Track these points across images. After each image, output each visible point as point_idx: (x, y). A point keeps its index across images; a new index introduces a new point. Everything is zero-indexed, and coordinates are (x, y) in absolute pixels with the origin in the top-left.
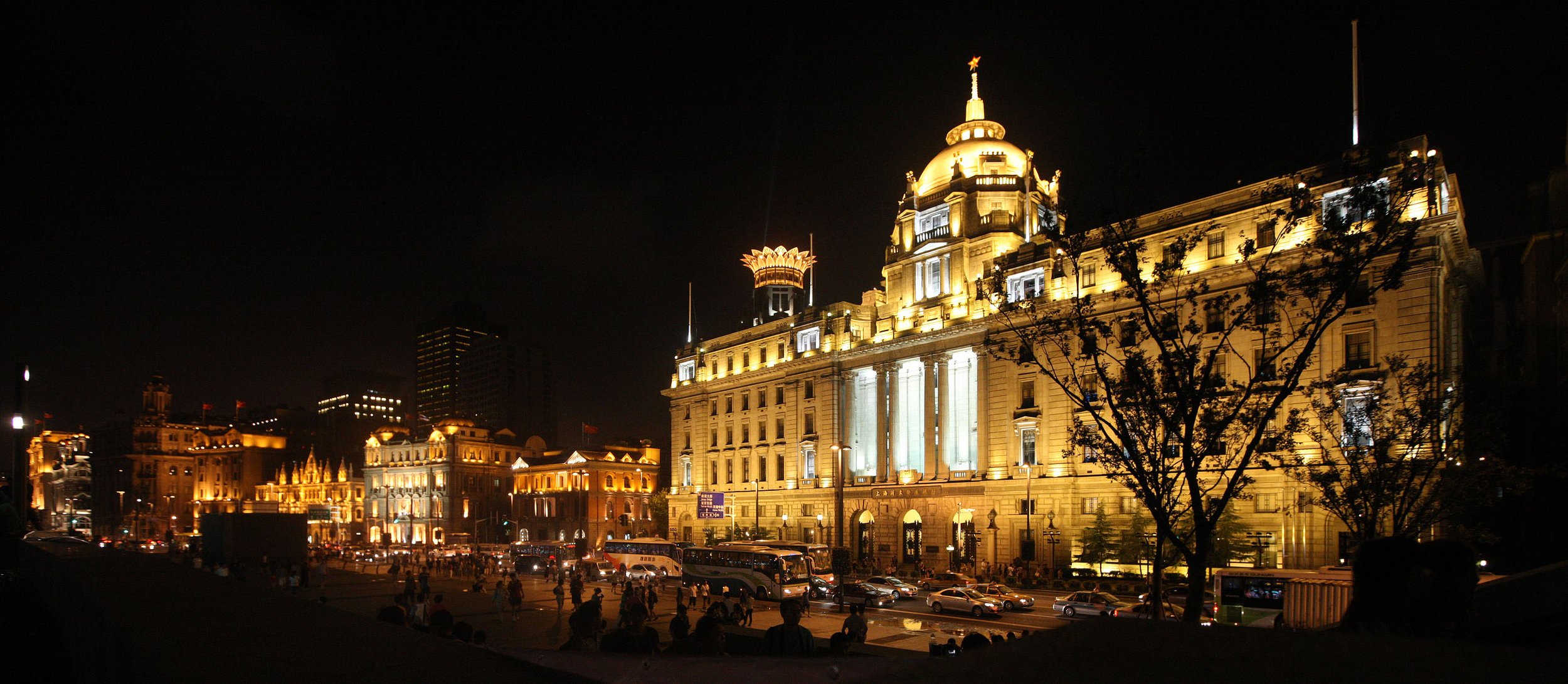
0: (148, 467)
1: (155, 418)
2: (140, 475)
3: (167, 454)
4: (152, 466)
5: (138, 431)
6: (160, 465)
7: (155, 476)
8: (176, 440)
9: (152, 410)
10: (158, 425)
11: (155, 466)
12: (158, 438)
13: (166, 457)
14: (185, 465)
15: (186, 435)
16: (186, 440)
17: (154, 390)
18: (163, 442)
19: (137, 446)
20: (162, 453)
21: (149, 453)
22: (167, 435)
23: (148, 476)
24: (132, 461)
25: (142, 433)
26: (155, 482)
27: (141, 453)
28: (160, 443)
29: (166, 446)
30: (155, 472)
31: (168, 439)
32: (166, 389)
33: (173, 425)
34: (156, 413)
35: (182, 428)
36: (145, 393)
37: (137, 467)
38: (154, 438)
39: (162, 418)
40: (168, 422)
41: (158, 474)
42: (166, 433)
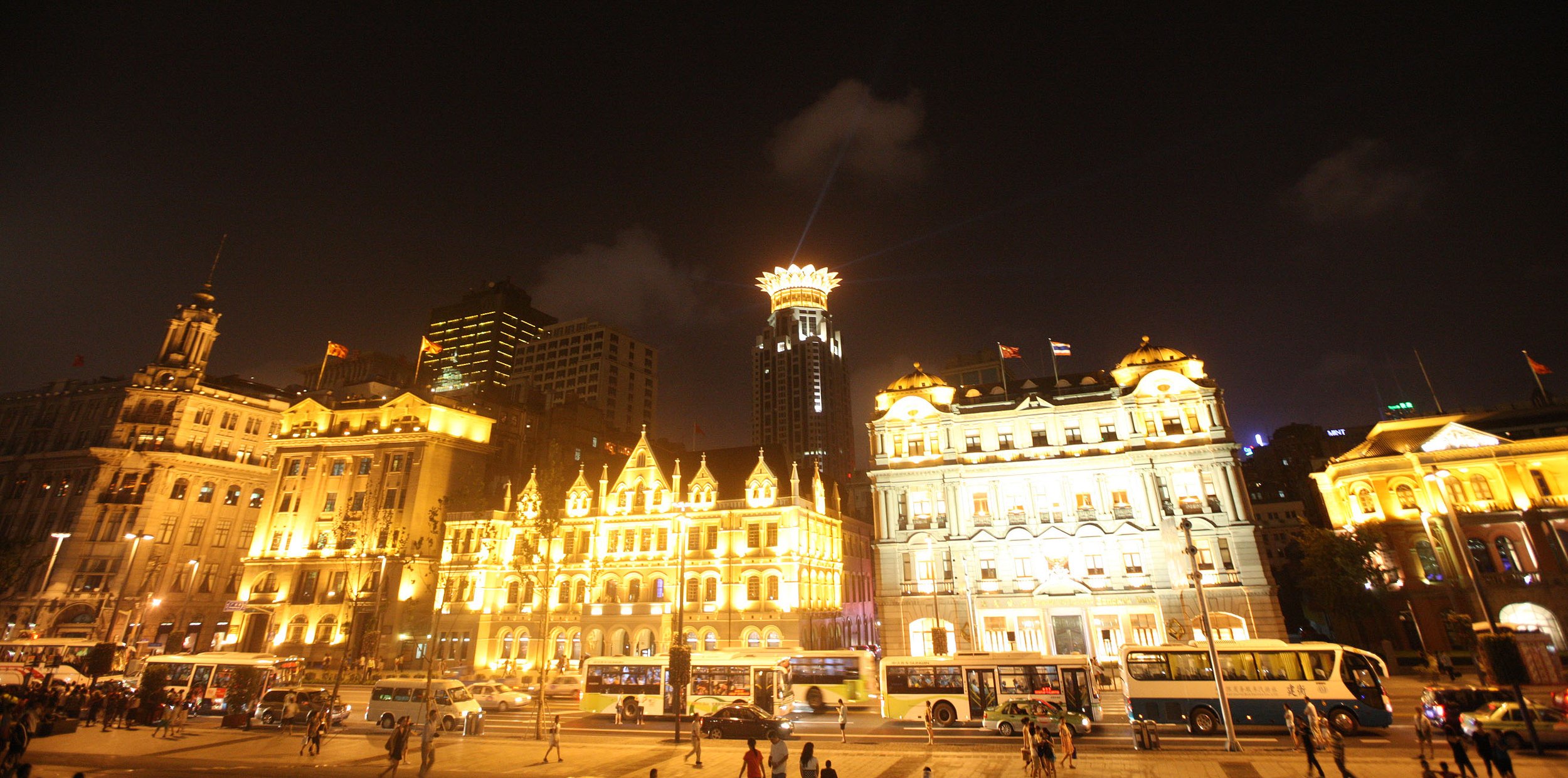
0: (131, 477)
1: (181, 373)
2: (105, 498)
3: (181, 450)
4: (140, 477)
5: (133, 400)
6: (159, 473)
7: (139, 499)
8: (206, 423)
9: (180, 357)
10: (183, 387)
11: (148, 478)
12: (175, 415)
13: (181, 457)
14: (206, 476)
15: (227, 416)
16: (223, 426)
17: (194, 320)
18: (182, 425)
19: (121, 431)
20: (169, 447)
21: (140, 448)
22: (195, 410)
23: (124, 498)
24: (98, 463)
25: (142, 404)
26: (137, 510)
27: (127, 446)
28: (177, 427)
29: (184, 434)
30: (143, 490)
31: (193, 418)
32: (215, 321)
33: (211, 391)
34: (185, 364)
35: (226, 399)
36: (175, 324)
37: (104, 477)
38: (162, 415)
39: (194, 375)
40: (205, 383)
41: (147, 494)
42: (195, 405)
